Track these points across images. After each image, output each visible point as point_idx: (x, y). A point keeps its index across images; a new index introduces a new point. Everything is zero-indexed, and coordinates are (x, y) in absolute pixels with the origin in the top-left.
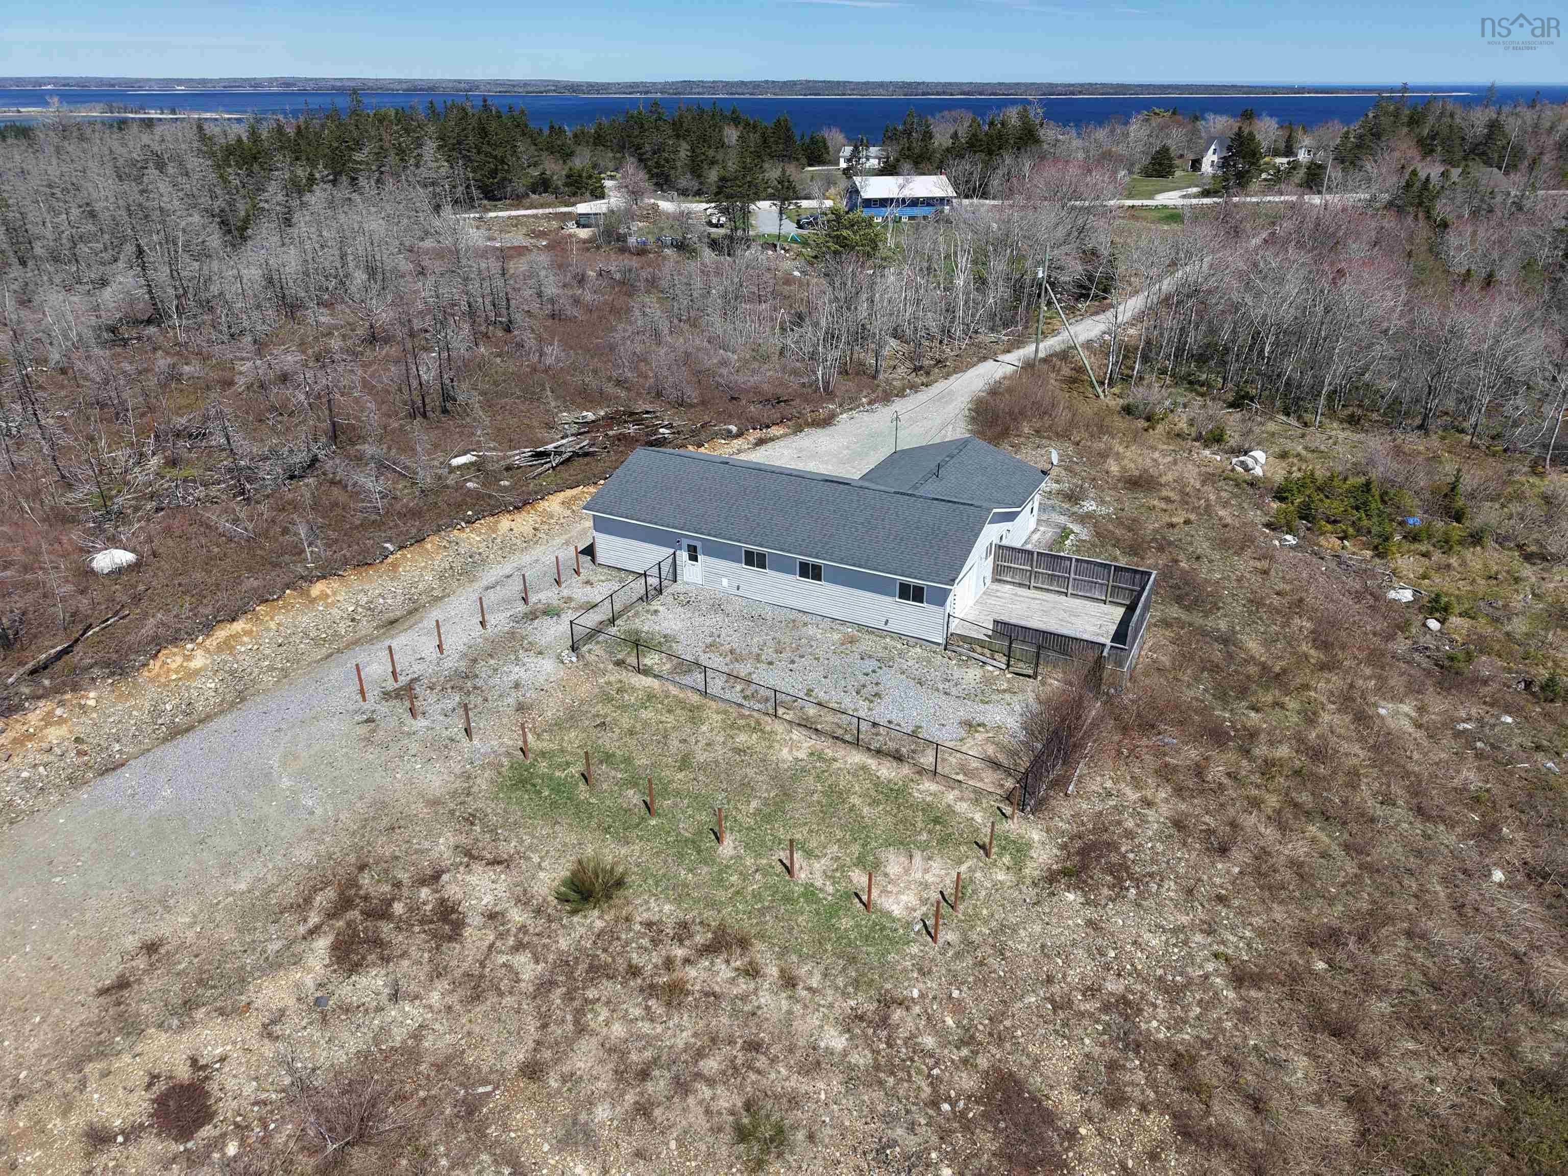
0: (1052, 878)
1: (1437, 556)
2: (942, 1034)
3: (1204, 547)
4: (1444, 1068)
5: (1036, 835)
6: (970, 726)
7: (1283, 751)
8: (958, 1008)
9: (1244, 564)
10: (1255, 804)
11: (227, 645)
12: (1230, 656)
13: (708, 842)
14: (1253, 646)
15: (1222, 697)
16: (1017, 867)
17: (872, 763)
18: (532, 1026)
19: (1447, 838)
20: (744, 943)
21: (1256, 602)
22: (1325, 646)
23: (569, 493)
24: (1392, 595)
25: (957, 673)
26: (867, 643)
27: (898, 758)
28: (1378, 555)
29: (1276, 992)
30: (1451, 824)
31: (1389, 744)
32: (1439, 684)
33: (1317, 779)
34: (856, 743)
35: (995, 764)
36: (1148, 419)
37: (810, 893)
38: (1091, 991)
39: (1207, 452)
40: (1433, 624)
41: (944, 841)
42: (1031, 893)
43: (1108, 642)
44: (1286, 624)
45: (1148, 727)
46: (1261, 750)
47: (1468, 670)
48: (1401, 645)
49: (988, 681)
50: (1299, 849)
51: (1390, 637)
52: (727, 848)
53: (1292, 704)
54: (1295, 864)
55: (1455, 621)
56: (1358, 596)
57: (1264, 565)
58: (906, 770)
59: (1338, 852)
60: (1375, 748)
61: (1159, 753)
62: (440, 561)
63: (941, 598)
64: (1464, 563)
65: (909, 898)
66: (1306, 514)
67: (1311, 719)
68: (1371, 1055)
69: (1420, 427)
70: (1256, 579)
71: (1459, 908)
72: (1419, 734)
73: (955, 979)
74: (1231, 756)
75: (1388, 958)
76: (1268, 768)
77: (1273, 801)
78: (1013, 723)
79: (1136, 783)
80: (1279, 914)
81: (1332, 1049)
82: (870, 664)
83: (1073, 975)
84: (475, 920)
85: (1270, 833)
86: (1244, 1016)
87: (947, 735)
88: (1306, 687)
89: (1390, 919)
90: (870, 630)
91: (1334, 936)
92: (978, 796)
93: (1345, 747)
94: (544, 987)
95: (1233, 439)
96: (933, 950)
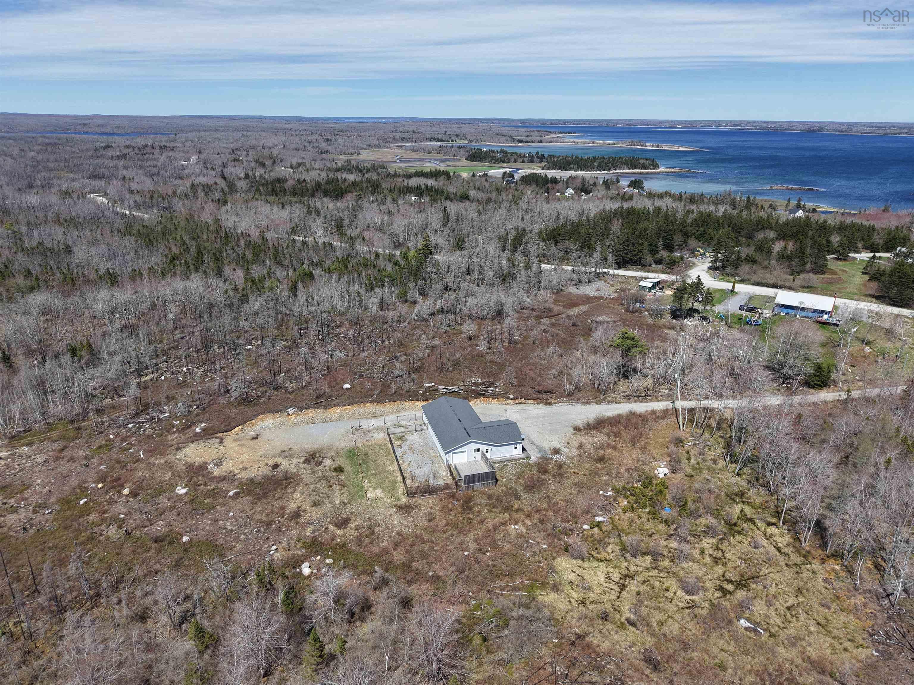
0: (396, 506)
1: (643, 519)
5: (404, 500)
8: (357, 510)
9: (571, 490)
16: (393, 501)
17: (399, 476)
18: (312, 480)
20: (344, 487)
24: (597, 517)
25: (441, 472)
27: (404, 478)
29: (399, 537)
34: (403, 473)
37: (362, 487)
39: (665, 463)
40: (586, 527)
41: (389, 492)
47: (562, 536)
49: (444, 476)
51: (564, 522)
52: (361, 475)
56: (587, 512)
58: (402, 480)
64: (644, 524)
65: (372, 495)
70: (564, 494)
73: (362, 507)
79: (436, 504)
80: (420, 532)
87: (420, 480)
91: (421, 538)
92: (406, 490)
94: (318, 477)
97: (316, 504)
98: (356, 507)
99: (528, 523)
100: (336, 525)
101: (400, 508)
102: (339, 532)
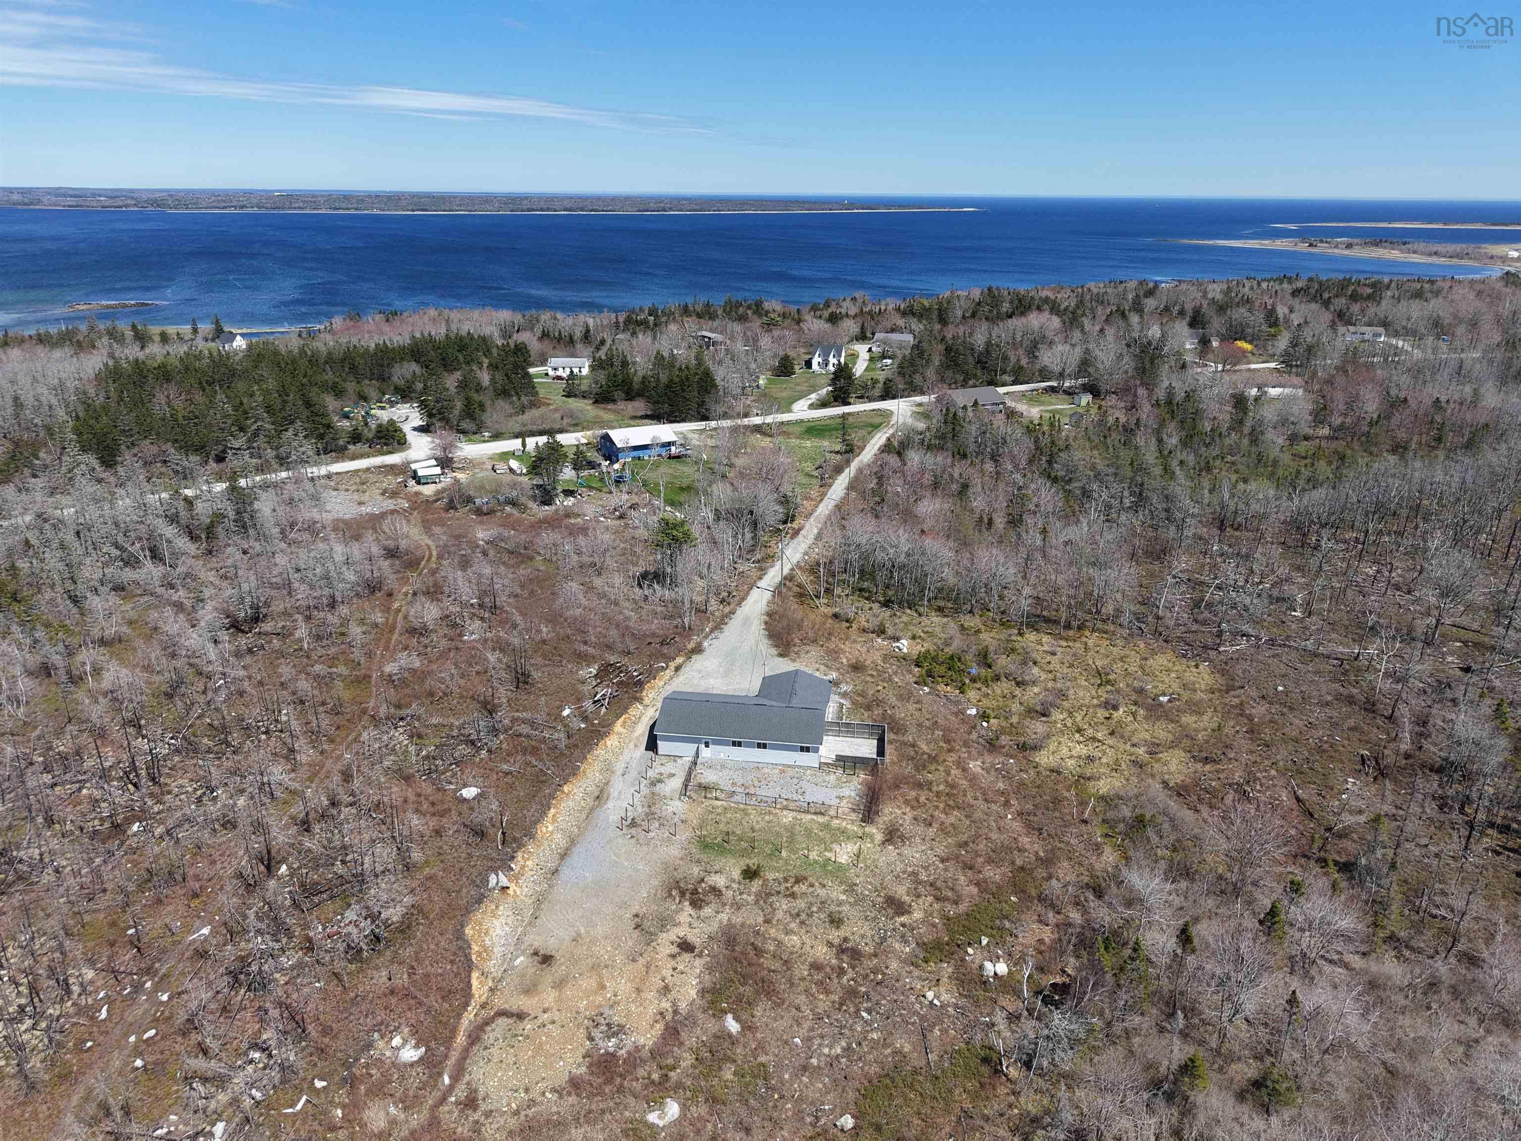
0: (883, 843)
1: (984, 689)
2: (869, 890)
3: (893, 700)
4: (998, 871)
5: (875, 831)
6: (840, 798)
7: (942, 787)
8: (871, 884)
9: (912, 707)
10: (937, 807)
11: (554, 819)
12: (916, 752)
13: (777, 853)
14: (925, 748)
15: (917, 770)
16: (872, 841)
17: (814, 817)
18: (760, 912)
19: (994, 807)
20: (806, 879)
21: (920, 725)
22: (948, 741)
23: (621, 719)
24: (969, 712)
25: (827, 778)
26: (790, 772)
27: (821, 814)
28: (961, 692)
29: (953, 862)
30: (995, 802)
31: (974, 778)
32: (989, 750)
33: (953, 795)
34: (808, 812)
35: (854, 810)
36: (847, 621)
37: (816, 862)
38: (904, 872)
39: (879, 640)
40: (985, 724)
41: (848, 838)
42: (879, 849)
43: (875, 756)
44: (933, 734)
45: (897, 787)
46: (935, 789)
47: (998, 743)
48: (974, 736)
49: (838, 779)
50: (952, 819)
51: (970, 733)
52: (784, 854)
53: (942, 769)
54: (952, 824)
55: (992, 721)
56: (956, 714)
57: (918, 706)
58: (827, 818)
59: (963, 818)
60: (970, 781)
61: (903, 795)
62: (597, 766)
63: (816, 750)
64: (994, 692)
65: (845, 857)
66: (930, 674)
67: (948, 773)
68: (980, 872)
69: (970, 612)
70: (917, 714)
71: (999, 829)
72: (984, 772)
73: (866, 876)
74: (926, 792)
75: (981, 846)
76: (938, 794)
77: (942, 806)
78: (853, 794)
79: (899, 807)
80: (950, 840)
81: (970, 873)
82: (795, 781)
83: (898, 869)
84: (724, 890)
85: (943, 816)
86: (946, 870)
87: (835, 802)
88: (945, 761)
89: (980, 836)
90: (789, 766)
91: (966, 843)
92: (853, 822)
93: (961, 782)
94: (757, 902)
95: (890, 631)
96: (858, 870)
97: (836, 922)
98: (860, 881)
100: (899, 914)
101: (889, 841)
102: (918, 915)
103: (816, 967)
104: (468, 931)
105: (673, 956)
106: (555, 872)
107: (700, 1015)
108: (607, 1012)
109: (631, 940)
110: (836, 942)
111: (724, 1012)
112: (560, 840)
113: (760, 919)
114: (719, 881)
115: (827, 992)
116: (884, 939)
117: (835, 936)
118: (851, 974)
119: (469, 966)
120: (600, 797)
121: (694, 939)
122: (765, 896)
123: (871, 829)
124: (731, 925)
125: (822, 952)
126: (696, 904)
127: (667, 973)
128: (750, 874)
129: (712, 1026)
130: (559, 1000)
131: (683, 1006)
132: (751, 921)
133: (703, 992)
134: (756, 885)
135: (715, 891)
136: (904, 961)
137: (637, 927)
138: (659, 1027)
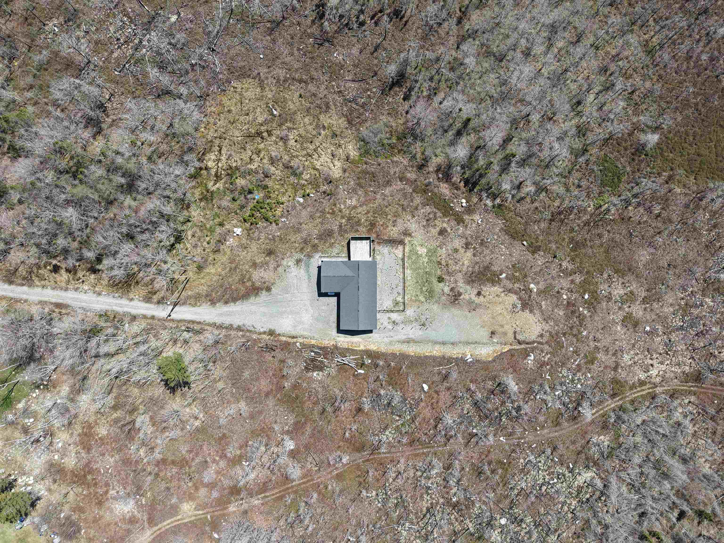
0: (412, 237)
2: (437, 241)
8: (434, 240)
16: (412, 241)
18: (457, 274)
20: (438, 262)
29: (414, 213)
35: (399, 247)
37: (429, 259)
38: (424, 230)
41: (414, 249)
42: (415, 238)
52: (427, 270)
65: (424, 249)
68: (418, 204)
73: (431, 242)
80: (403, 214)
81: (419, 208)
83: (423, 232)
84: (450, 287)
86: (419, 216)
94: (453, 276)
97: (456, 251)
98: (434, 244)
99: (342, 206)
100: (446, 231)
101: (410, 235)
102: (445, 225)
103: (474, 255)
104: (490, 359)
105: (484, 297)
106: (453, 344)
107: (502, 285)
108: (509, 310)
109: (480, 311)
110: (464, 250)
111: (499, 278)
112: (437, 347)
113: (460, 274)
114: (447, 290)
115: (483, 251)
116: (459, 236)
117: (462, 251)
118: (474, 245)
119: (502, 354)
120: (408, 341)
121: (476, 292)
122: (449, 273)
123: (406, 241)
124: (464, 282)
125: (469, 254)
126: (460, 294)
127: (491, 297)
128: (440, 280)
129: (505, 281)
130: (507, 324)
131: (501, 290)
132: (461, 276)
133: (494, 285)
134: (446, 277)
135: (452, 289)
136: (466, 230)
137: (474, 310)
138: (510, 294)
